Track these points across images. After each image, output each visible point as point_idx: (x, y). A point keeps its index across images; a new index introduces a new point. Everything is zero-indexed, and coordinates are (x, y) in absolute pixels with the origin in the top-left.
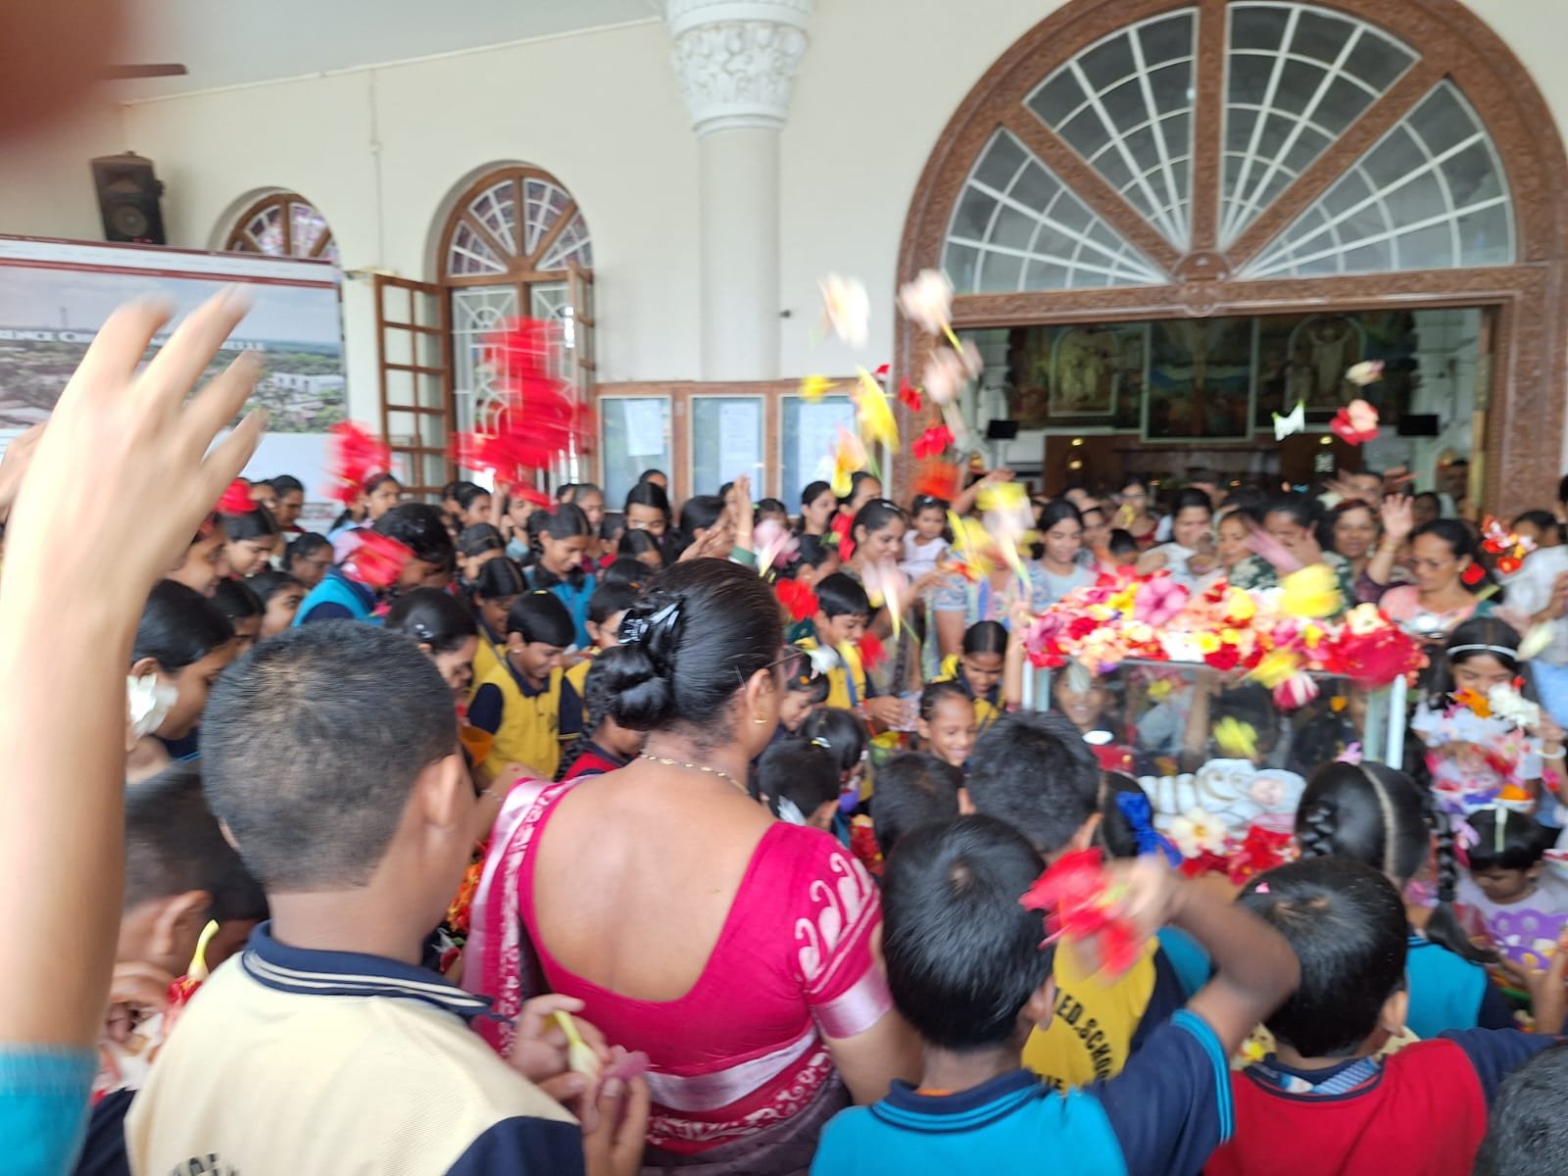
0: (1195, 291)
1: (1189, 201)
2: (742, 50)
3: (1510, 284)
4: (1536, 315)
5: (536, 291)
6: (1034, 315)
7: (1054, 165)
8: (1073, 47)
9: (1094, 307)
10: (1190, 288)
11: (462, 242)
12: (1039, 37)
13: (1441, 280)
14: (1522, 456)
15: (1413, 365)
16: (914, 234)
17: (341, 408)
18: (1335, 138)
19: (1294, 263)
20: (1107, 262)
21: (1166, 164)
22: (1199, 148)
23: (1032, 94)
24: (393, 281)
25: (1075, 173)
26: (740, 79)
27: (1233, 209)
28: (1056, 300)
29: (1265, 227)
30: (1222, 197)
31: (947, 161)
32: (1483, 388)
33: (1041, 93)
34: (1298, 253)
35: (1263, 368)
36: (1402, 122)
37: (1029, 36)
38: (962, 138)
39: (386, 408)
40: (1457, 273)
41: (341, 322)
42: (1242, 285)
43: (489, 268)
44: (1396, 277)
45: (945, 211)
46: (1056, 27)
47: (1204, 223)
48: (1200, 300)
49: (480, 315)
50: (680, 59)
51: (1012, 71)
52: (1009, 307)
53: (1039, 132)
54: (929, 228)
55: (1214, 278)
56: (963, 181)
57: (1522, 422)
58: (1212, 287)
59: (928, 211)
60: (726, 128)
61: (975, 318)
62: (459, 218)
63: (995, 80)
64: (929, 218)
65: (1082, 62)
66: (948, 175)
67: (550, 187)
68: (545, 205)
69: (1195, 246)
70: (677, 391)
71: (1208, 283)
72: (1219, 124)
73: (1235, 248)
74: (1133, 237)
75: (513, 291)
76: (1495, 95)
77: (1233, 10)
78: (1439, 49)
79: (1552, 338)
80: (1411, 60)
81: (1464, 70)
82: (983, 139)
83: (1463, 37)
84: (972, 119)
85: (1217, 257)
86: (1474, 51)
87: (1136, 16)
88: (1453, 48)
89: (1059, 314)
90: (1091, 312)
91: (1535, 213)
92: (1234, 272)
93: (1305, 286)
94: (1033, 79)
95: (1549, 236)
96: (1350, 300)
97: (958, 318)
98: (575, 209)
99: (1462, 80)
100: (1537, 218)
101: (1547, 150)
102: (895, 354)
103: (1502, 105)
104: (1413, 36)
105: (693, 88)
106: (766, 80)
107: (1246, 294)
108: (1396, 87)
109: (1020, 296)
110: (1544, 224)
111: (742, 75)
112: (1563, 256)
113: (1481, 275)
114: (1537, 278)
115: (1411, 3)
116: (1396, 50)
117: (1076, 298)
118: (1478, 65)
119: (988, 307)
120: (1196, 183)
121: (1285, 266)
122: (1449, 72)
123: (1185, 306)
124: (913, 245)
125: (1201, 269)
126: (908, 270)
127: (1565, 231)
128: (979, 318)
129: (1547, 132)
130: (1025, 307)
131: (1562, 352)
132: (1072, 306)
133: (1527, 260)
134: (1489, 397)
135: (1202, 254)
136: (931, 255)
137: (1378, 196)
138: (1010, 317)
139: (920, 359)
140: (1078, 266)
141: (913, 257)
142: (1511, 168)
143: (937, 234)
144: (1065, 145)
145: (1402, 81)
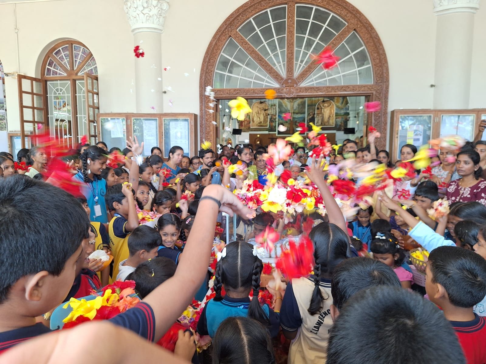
0: (288, 90)
1: (286, 63)
2: (147, 7)
3: (372, 90)
4: (379, 98)
5: (77, 82)
7: (246, 50)
8: (251, 14)
9: (260, 93)
10: (286, 89)
11: (50, 64)
12: (241, 10)
13: (354, 87)
15: (348, 114)
16: (205, 68)
17: (5, 121)
18: (325, 46)
19: (315, 82)
20: (263, 80)
21: (279, 51)
22: (288, 47)
23: (240, 28)
24: (25, 77)
25: (253, 53)
26: (147, 16)
27: (298, 65)
28: (249, 91)
29: (307, 71)
30: (295, 62)
31: (214, 47)
32: (366, 119)
33: (242, 28)
34: (316, 80)
35: (309, 114)
36: (343, 42)
37: (238, 9)
38: (219, 39)
39: (23, 121)
40: (359, 86)
41: (4, 91)
42: (301, 88)
43: (59, 74)
44: (342, 87)
45: (214, 62)
46: (246, 8)
47: (290, 70)
48: (290, 92)
49: (57, 90)
50: (127, 8)
51: (233, 20)
52: (235, 93)
53: (242, 39)
54: (209, 67)
55: (294, 86)
56: (220, 53)
59: (209, 62)
60: (143, 32)
61: (224, 96)
62: (49, 57)
63: (228, 23)
64: (209, 64)
65: (253, 19)
66: (215, 51)
67: (82, 47)
68: (80, 53)
69: (287, 76)
70: (128, 117)
71: (291, 87)
72: (294, 40)
73: (299, 77)
74: (270, 73)
75: (69, 82)
76: (367, 36)
77: (297, 7)
78: (352, 22)
79: (383, 105)
80: (345, 25)
81: (359, 28)
82: (225, 41)
83: (359, 19)
84: (222, 34)
85: (294, 80)
86: (362, 23)
87: (269, 6)
88: (356, 22)
89: (249, 95)
90: (259, 95)
91: (378, 70)
92: (299, 84)
93: (318, 89)
94: (240, 23)
95: (382, 76)
96: (330, 93)
97: (220, 96)
98: (92, 55)
99: (358, 31)
100: (379, 71)
101: (381, 52)
102: (200, 106)
103: (369, 39)
104: (346, 18)
105: (132, 18)
106: (156, 17)
107: (302, 91)
108: (341, 32)
109: (238, 89)
110: (381, 73)
111: (148, 15)
112: (385, 82)
113: (364, 87)
114: (379, 88)
115: (345, 8)
116: (341, 21)
117: (254, 91)
118: (363, 27)
119: (229, 92)
120: (287, 57)
121: (313, 83)
122: (355, 29)
123: (285, 94)
124: (205, 72)
125: (289, 83)
126: (204, 80)
127: (386, 75)
128: (226, 96)
129: (381, 47)
130: (239, 93)
131: (386, 109)
132: (253, 93)
133: (377, 83)
134: (367, 122)
135: (290, 79)
136: (211, 76)
137: (337, 63)
138: (235, 96)
139: (208, 108)
140: (254, 81)
141: (205, 76)
142: (372, 57)
143: (212, 69)
144: (250, 44)
145: (343, 30)
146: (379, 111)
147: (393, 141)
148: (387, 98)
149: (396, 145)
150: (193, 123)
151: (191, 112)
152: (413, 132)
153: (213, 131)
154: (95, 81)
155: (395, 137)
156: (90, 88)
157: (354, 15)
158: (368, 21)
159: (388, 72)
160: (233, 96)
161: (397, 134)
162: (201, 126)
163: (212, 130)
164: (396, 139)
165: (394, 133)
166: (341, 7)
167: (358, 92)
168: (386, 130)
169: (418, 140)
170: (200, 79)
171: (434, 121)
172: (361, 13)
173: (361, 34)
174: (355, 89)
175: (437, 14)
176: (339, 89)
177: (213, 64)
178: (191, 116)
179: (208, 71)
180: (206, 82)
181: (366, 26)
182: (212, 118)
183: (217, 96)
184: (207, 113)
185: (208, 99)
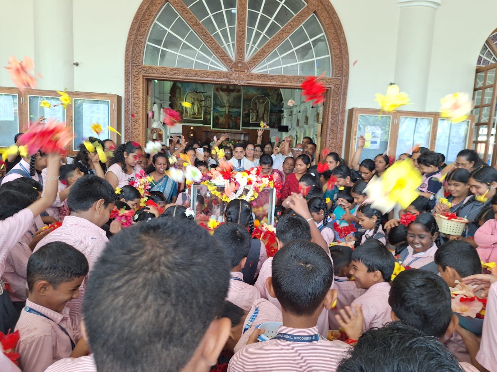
0: (237, 75)
1: (235, 42)
3: (331, 84)
4: (337, 94)
6: (182, 77)
7: (187, 21)
9: (203, 77)
10: (236, 74)
14: (332, 139)
18: (282, 27)
19: (268, 69)
20: (208, 61)
21: (227, 27)
22: (239, 23)
25: (195, 25)
27: (250, 47)
28: (189, 72)
29: (260, 55)
30: (246, 43)
31: (146, 11)
32: (321, 116)
34: (270, 66)
35: (244, 110)
36: (301, 25)
38: (152, 3)
42: (252, 75)
44: (299, 78)
45: (146, 31)
47: (240, 52)
48: (239, 79)
52: (171, 73)
53: (182, 7)
54: (139, 37)
55: (244, 71)
56: (153, 21)
57: (332, 128)
58: (242, 74)
59: (138, 30)
61: (158, 75)
64: (139, 33)
66: (146, 17)
69: (237, 59)
70: (21, 93)
71: (242, 73)
72: (246, 16)
73: (251, 61)
74: (216, 53)
76: (328, 21)
78: (313, 2)
79: (341, 102)
80: (305, 5)
81: (319, 11)
82: (161, 5)
85: (244, 63)
86: (323, 5)
88: (317, 3)
89: (190, 78)
90: (202, 79)
91: (337, 61)
92: (250, 70)
93: (272, 78)
95: (341, 69)
96: (286, 84)
97: (152, 75)
99: (319, 14)
100: (338, 63)
101: (342, 41)
102: (126, 86)
103: (330, 25)
107: (254, 79)
108: (300, 13)
109: (176, 69)
110: (340, 65)
112: (345, 76)
113: (322, 80)
114: (338, 82)
116: (300, 0)
117: (196, 73)
118: (324, 10)
119: (164, 72)
120: (238, 35)
121: (266, 70)
122: (315, 11)
123: (234, 80)
124: (132, 43)
125: (239, 67)
126: (131, 53)
127: (346, 68)
128: (160, 76)
129: (342, 35)
130: (178, 73)
131: (344, 106)
132: (195, 75)
133: (335, 76)
134: (323, 120)
135: (240, 62)
136: (140, 48)
137: (294, 49)
138: (172, 76)
139: (136, 89)
140: (197, 60)
141: (133, 48)
142: (332, 45)
143: (142, 40)
144: (192, 13)
145: (302, 11)
146: (336, 108)
147: (351, 142)
148: (346, 95)
149: (353, 147)
150: (115, 107)
151: (112, 93)
152: (371, 134)
153: (143, 119)
155: (352, 139)
158: (330, 3)
159: (348, 65)
160: (170, 76)
161: (355, 135)
162: (126, 112)
163: (141, 118)
164: (354, 140)
165: (352, 134)
168: (343, 130)
169: (375, 142)
170: (126, 51)
171: (393, 122)
173: (321, 18)
175: (401, 5)
176: (296, 80)
177: (143, 34)
178: (113, 98)
179: (136, 41)
180: (134, 55)
181: (328, 8)
182: (141, 103)
183: (148, 74)
184: (135, 96)
185: (136, 78)
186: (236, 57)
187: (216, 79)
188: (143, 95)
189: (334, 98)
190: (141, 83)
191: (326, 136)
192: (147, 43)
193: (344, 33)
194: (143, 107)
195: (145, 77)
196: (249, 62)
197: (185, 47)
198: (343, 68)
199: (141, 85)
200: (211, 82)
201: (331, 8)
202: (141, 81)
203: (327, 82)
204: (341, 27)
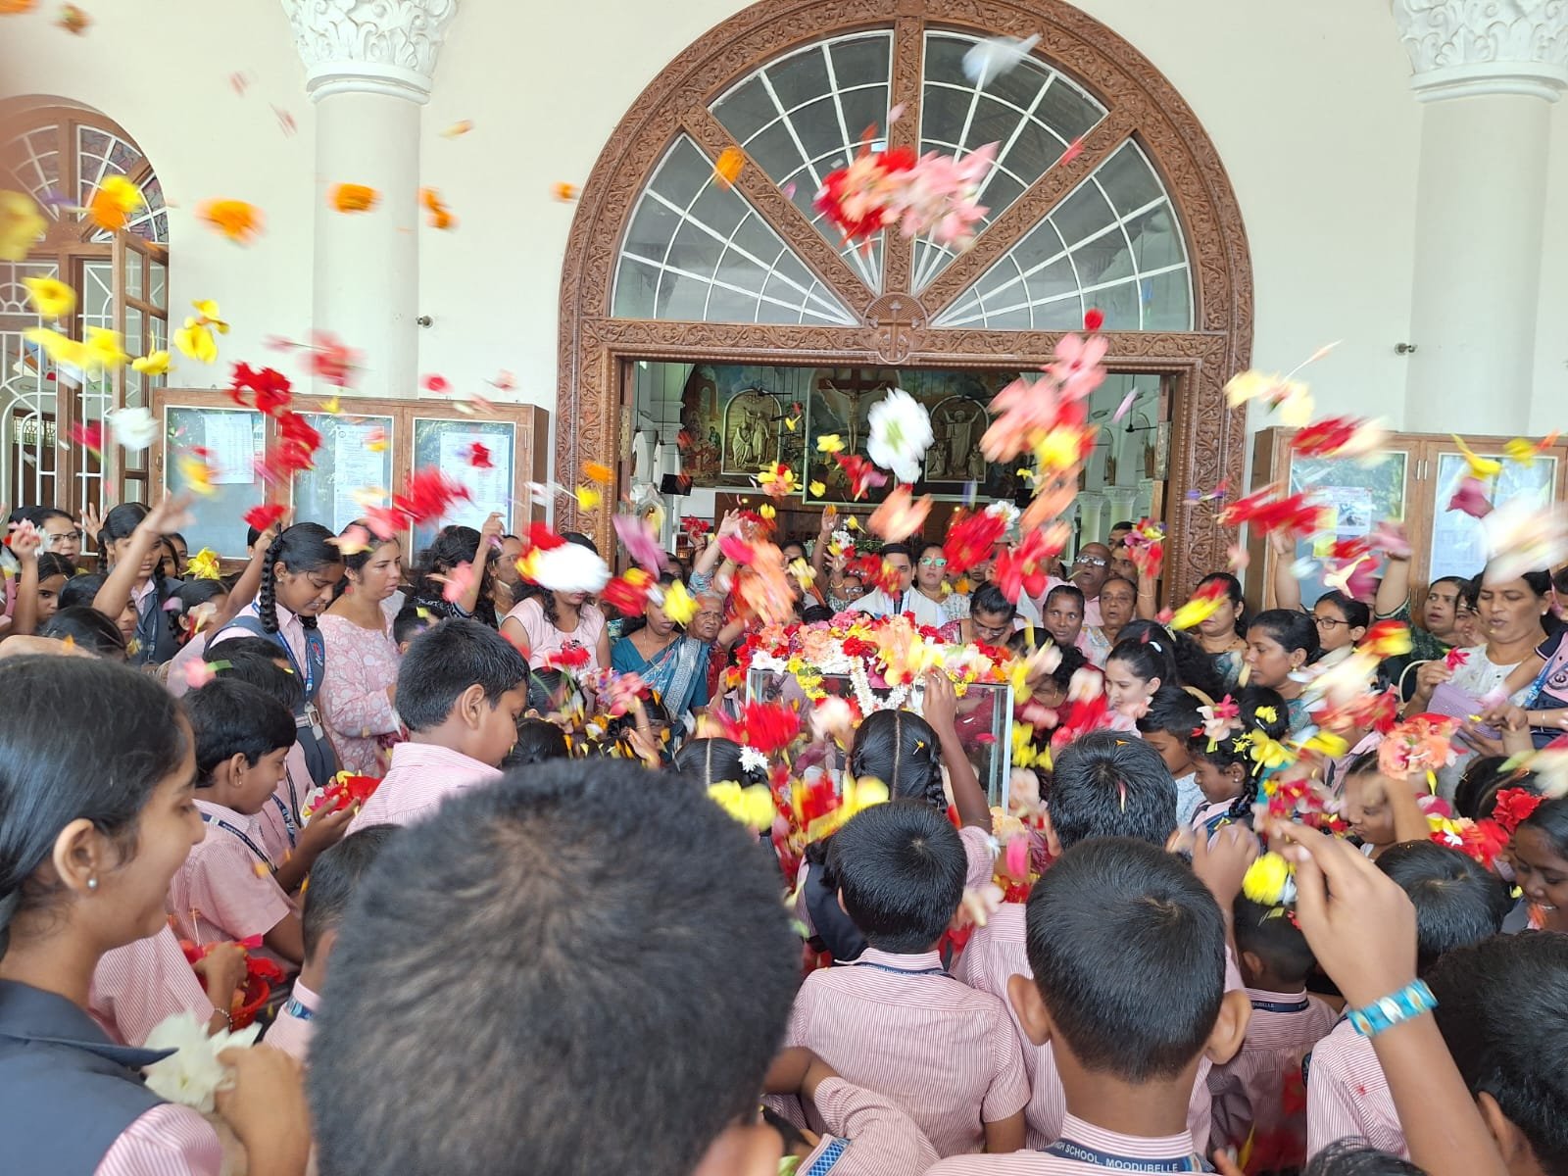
0: (888, 336)
1: (882, 239)
3: (1192, 352)
4: (1215, 385)
5: (87, 267)
6: (721, 349)
7: (740, 183)
8: (763, 54)
9: (784, 345)
10: (884, 333)
12: (726, 37)
13: (1129, 341)
14: (1201, 528)
16: (583, 241)
18: (1028, 187)
19: (985, 315)
20: (798, 299)
23: (718, 101)
25: (763, 195)
26: (369, 32)
27: (928, 251)
28: (743, 334)
29: (958, 273)
30: (916, 239)
31: (621, 163)
32: (1162, 458)
33: (723, 101)
34: (991, 305)
36: (1091, 176)
37: (714, 33)
38: (638, 138)
40: (1144, 338)
42: (935, 334)
45: (620, 220)
46: (743, 29)
47: (898, 266)
48: (893, 347)
51: (695, 72)
52: (691, 338)
53: (725, 144)
54: (600, 238)
55: (910, 325)
56: (640, 191)
58: (904, 333)
59: (598, 219)
60: (350, 90)
61: (653, 347)
63: (675, 78)
64: (600, 226)
65: (769, 73)
66: (622, 179)
67: (114, 139)
68: (106, 160)
69: (887, 289)
71: (901, 329)
73: (929, 293)
74: (825, 273)
75: (56, 266)
76: (1177, 159)
77: (928, 38)
78: (1128, 106)
79: (1229, 408)
80: (1102, 115)
81: (1150, 129)
82: (662, 144)
83: (1150, 95)
84: (651, 118)
85: (910, 300)
86: (1160, 110)
87: (826, 28)
88: (1140, 105)
89: (746, 350)
90: (781, 351)
91: (1213, 281)
92: (928, 320)
93: (998, 339)
94: (718, 84)
95: (1226, 306)
96: (1041, 358)
97: (634, 346)
98: (149, 170)
99: (1149, 139)
100: (1216, 287)
101: (1226, 218)
102: (560, 380)
103: (1184, 170)
104: (1103, 89)
105: (310, 37)
106: (404, 39)
107: (939, 344)
108: (1086, 140)
109: (703, 327)
110: (1223, 293)
111: (373, 29)
112: (1240, 326)
113: (1164, 340)
114: (1215, 347)
115: (1101, 53)
116: (1086, 100)
117: (764, 336)
118: (1164, 126)
119: (669, 335)
121: (977, 317)
122: (1136, 130)
123: (877, 353)
124: (581, 256)
125: (894, 312)
126: (576, 284)
127: (1242, 301)
128: (658, 347)
129: (1226, 201)
130: (709, 339)
131: (1238, 423)
132: (760, 343)
133: (1208, 329)
134: (1168, 466)
135: (895, 298)
136: (603, 270)
137: (1068, 251)
138: (692, 348)
139: (590, 388)
140: (765, 298)
141: (582, 268)
142: (1193, 233)
143: (609, 246)
144: (754, 162)
145: (1093, 134)
146: (1214, 428)
150: (529, 443)
151: (522, 401)
154: (155, 267)
156: (134, 290)
157: (1135, 80)
158: (1184, 104)
159: (1251, 293)
160: (687, 348)
162: (558, 454)
166: (1087, 50)
167: (1141, 359)
170: (564, 280)
171: (1413, 473)
172: (1161, 76)
173: (1156, 151)
174: (1128, 344)
175: (1425, 96)
177: (612, 228)
178: (523, 415)
179: (592, 249)
180: (584, 291)
181: (1177, 120)
182: (603, 429)
183: (623, 345)
184: (586, 408)
185: (591, 357)
186: (886, 282)
187: (822, 352)
188: (609, 404)
189: (1204, 397)
190: (604, 370)
191: (1181, 519)
192: (623, 253)
193: (1231, 192)
194: (607, 441)
195: (614, 354)
196: (925, 297)
197: (735, 261)
198: (1232, 303)
199: (604, 375)
200: (807, 361)
201: (1187, 118)
202: (604, 365)
203: (1180, 348)
204: (1221, 173)
